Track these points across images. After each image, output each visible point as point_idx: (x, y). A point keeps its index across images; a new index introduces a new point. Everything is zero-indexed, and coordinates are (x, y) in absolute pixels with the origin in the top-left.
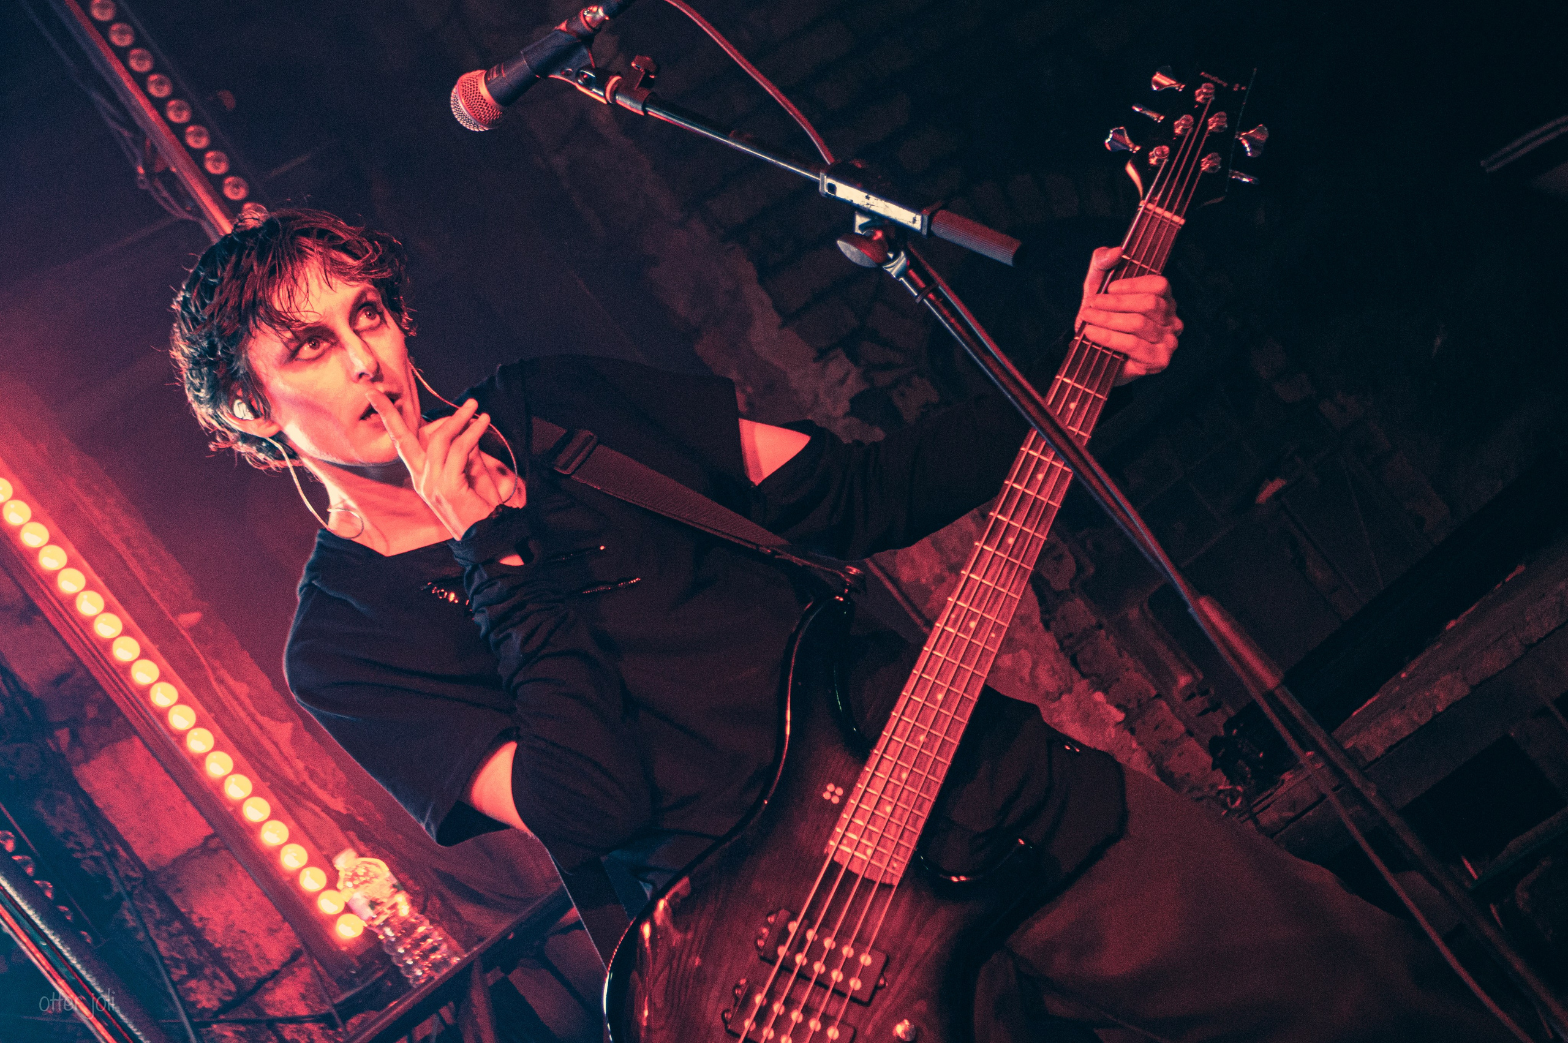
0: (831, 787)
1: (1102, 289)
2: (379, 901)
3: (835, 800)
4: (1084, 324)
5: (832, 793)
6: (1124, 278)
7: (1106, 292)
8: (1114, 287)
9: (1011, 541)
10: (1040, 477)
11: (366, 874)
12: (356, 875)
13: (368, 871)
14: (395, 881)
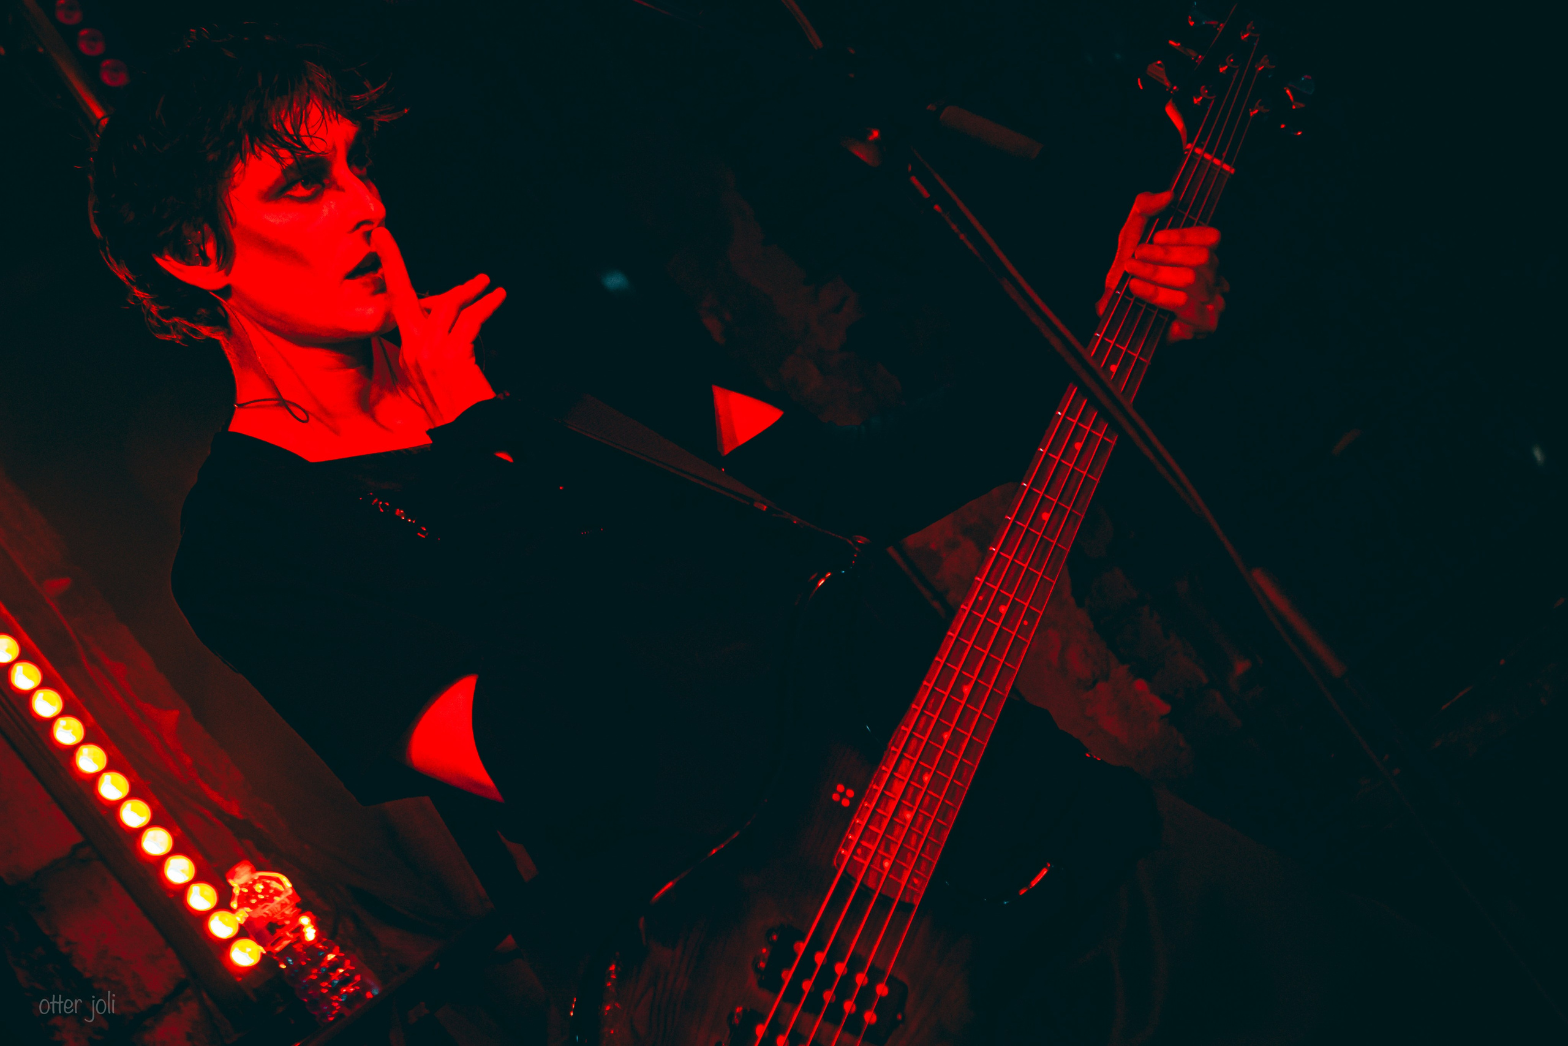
0: (840, 788)
1: (1145, 238)
2: (279, 924)
3: (846, 803)
4: (1126, 276)
5: (842, 794)
6: (1170, 227)
7: (1151, 242)
8: (1161, 237)
9: (1046, 516)
10: (1078, 446)
11: (264, 892)
12: (253, 893)
13: (267, 887)
14: (298, 899)
